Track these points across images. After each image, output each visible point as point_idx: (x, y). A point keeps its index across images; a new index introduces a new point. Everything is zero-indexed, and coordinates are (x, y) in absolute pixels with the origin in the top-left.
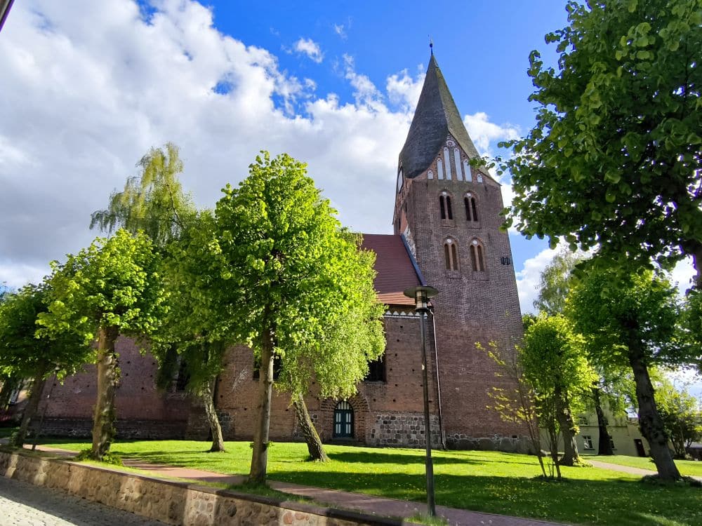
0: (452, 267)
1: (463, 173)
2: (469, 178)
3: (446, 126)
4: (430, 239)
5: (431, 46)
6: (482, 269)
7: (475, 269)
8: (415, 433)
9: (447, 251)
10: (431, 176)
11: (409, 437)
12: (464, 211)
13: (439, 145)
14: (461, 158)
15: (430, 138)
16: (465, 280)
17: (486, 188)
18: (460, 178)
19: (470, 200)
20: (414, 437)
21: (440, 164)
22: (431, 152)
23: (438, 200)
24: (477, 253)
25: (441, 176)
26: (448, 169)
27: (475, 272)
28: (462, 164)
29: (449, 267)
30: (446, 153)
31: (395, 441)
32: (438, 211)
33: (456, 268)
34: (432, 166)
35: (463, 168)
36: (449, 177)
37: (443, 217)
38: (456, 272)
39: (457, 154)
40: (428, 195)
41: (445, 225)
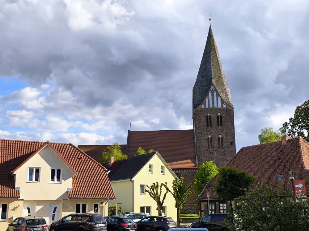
0: (210, 148)
1: (217, 104)
2: (220, 106)
3: (211, 79)
4: (201, 136)
5: (210, 20)
6: (222, 147)
7: (219, 148)
8: (190, 209)
9: (208, 141)
10: (203, 107)
11: (188, 211)
12: (216, 123)
13: (208, 90)
14: (217, 96)
15: (204, 86)
16: (215, 153)
17: (227, 110)
18: (216, 106)
19: (219, 117)
20: (190, 211)
21: (207, 100)
22: (204, 94)
23: (205, 119)
24: (221, 141)
25: (207, 106)
26: (211, 102)
27: (220, 149)
28: (217, 99)
29: (209, 148)
30: (210, 94)
31: (184, 212)
32: (205, 123)
33: (212, 148)
34: (204, 102)
35: (217, 101)
36: (211, 106)
37: (208, 126)
38: (212, 149)
39: (215, 94)
40: (201, 116)
41: (208, 129)
